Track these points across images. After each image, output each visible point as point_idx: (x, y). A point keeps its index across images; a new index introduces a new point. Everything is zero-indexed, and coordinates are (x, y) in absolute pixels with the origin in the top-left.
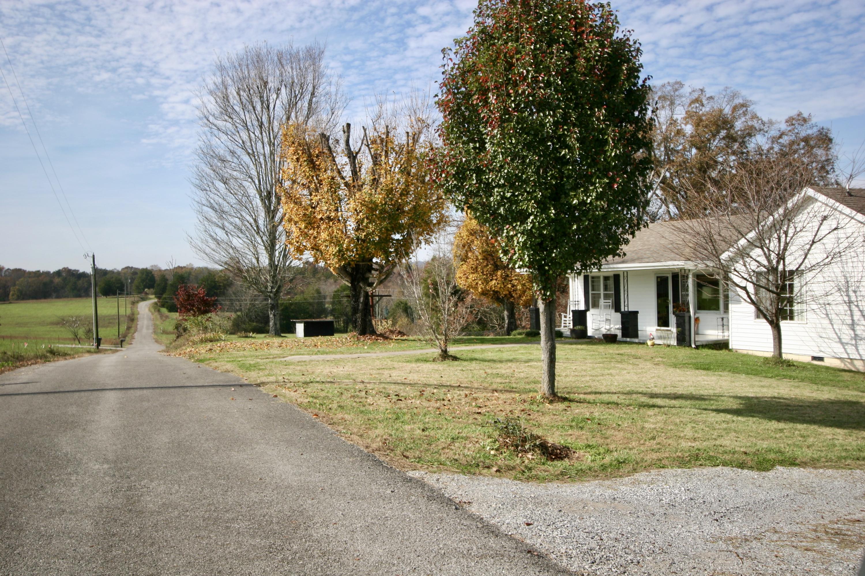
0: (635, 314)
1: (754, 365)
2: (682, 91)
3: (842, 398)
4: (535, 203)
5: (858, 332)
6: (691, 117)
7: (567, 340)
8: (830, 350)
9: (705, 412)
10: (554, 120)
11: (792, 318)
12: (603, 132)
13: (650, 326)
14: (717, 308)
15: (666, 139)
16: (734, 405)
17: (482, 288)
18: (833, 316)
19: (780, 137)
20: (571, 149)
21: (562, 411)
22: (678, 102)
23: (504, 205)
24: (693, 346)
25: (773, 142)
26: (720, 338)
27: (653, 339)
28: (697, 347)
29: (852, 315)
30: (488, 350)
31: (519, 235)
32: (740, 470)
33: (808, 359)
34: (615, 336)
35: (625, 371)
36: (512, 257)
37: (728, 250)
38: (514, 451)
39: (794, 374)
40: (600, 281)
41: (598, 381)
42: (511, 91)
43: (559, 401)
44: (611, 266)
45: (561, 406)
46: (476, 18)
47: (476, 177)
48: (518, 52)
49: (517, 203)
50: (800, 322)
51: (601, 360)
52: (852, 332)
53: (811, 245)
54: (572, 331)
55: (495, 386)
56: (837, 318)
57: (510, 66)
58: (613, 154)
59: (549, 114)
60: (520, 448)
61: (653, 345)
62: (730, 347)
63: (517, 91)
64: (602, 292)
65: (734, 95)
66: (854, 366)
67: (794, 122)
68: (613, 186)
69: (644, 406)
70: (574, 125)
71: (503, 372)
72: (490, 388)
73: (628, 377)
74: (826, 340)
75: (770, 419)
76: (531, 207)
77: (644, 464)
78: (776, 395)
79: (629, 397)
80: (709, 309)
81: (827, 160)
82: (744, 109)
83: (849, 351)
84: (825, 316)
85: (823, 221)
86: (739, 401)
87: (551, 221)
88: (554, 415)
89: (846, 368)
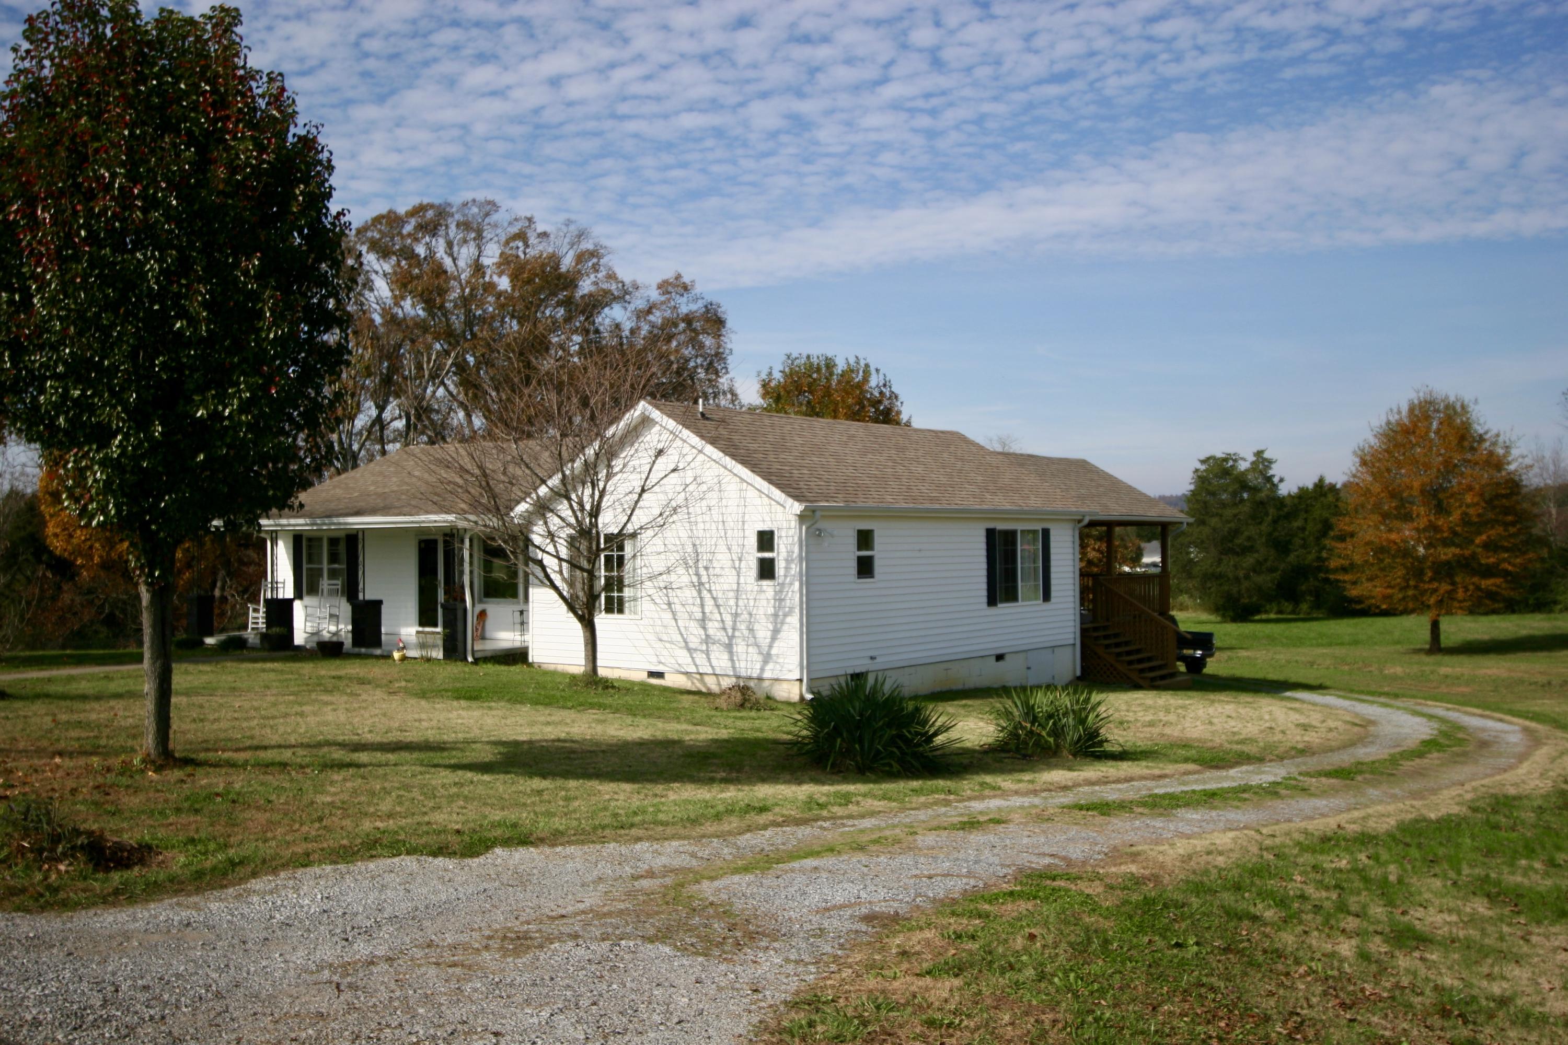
0: (377, 605)
1: (553, 689)
2: (495, 217)
3: (660, 735)
4: (123, 411)
5: (711, 632)
6: (508, 263)
7: (254, 654)
8: (673, 661)
9: (433, 770)
10: (161, 268)
11: (621, 611)
12: (255, 296)
13: (407, 625)
14: (514, 595)
15: (465, 301)
16: (487, 755)
17: (101, 557)
18: (677, 607)
19: (649, 311)
20: (193, 321)
21: (176, 783)
22: (489, 236)
23: (67, 413)
24: (470, 659)
25: (638, 318)
26: (517, 644)
27: (404, 648)
28: (476, 661)
29: (702, 606)
30: (82, 677)
31: (96, 467)
32: (430, 859)
33: (642, 676)
34: (341, 644)
35: (330, 708)
36: (86, 506)
37: (524, 499)
38: (35, 860)
39: (608, 701)
40: (321, 546)
41: (272, 727)
42: (79, 208)
43: (175, 766)
44: (335, 520)
45: (178, 774)
46: (17, 61)
47: (9, 357)
48: (96, 138)
49: (92, 409)
50: (633, 617)
51: (296, 689)
52: (702, 632)
53: (640, 495)
54: (264, 637)
55: (62, 745)
56: (683, 609)
57: (81, 160)
58: (272, 336)
59: (153, 256)
60: (45, 854)
61: (404, 658)
62: (530, 660)
63: (92, 209)
64: (325, 566)
65: (581, 235)
66: (704, 684)
67: (670, 289)
68: (270, 390)
69: (332, 767)
70: (200, 280)
71: (94, 716)
72: (51, 749)
73: (330, 717)
74: (668, 645)
75: (531, 775)
76: (115, 416)
77: (274, 864)
78: (563, 736)
79: (315, 751)
80: (503, 595)
81: (717, 354)
82: (595, 260)
83: (698, 662)
84: (666, 607)
85: (656, 457)
86: (502, 749)
87: (155, 446)
88: (158, 791)
89: (694, 689)
